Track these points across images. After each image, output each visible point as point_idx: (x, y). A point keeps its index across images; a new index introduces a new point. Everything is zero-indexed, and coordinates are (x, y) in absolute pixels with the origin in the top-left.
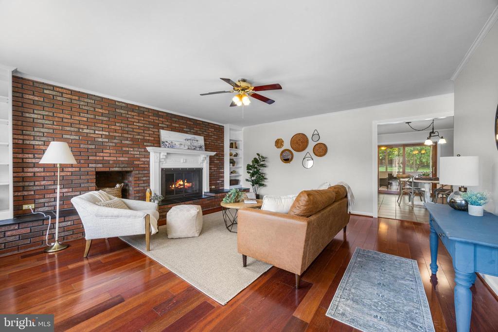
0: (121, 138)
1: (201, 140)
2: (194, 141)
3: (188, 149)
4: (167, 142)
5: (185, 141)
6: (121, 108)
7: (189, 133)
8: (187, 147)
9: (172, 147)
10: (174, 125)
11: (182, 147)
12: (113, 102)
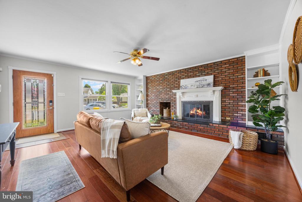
0: (166, 88)
1: (210, 79)
2: (203, 81)
3: (197, 87)
4: (183, 86)
5: (195, 83)
6: (166, 75)
7: (201, 76)
8: (196, 87)
9: (186, 88)
10: (189, 74)
11: (193, 87)
12: (164, 74)
